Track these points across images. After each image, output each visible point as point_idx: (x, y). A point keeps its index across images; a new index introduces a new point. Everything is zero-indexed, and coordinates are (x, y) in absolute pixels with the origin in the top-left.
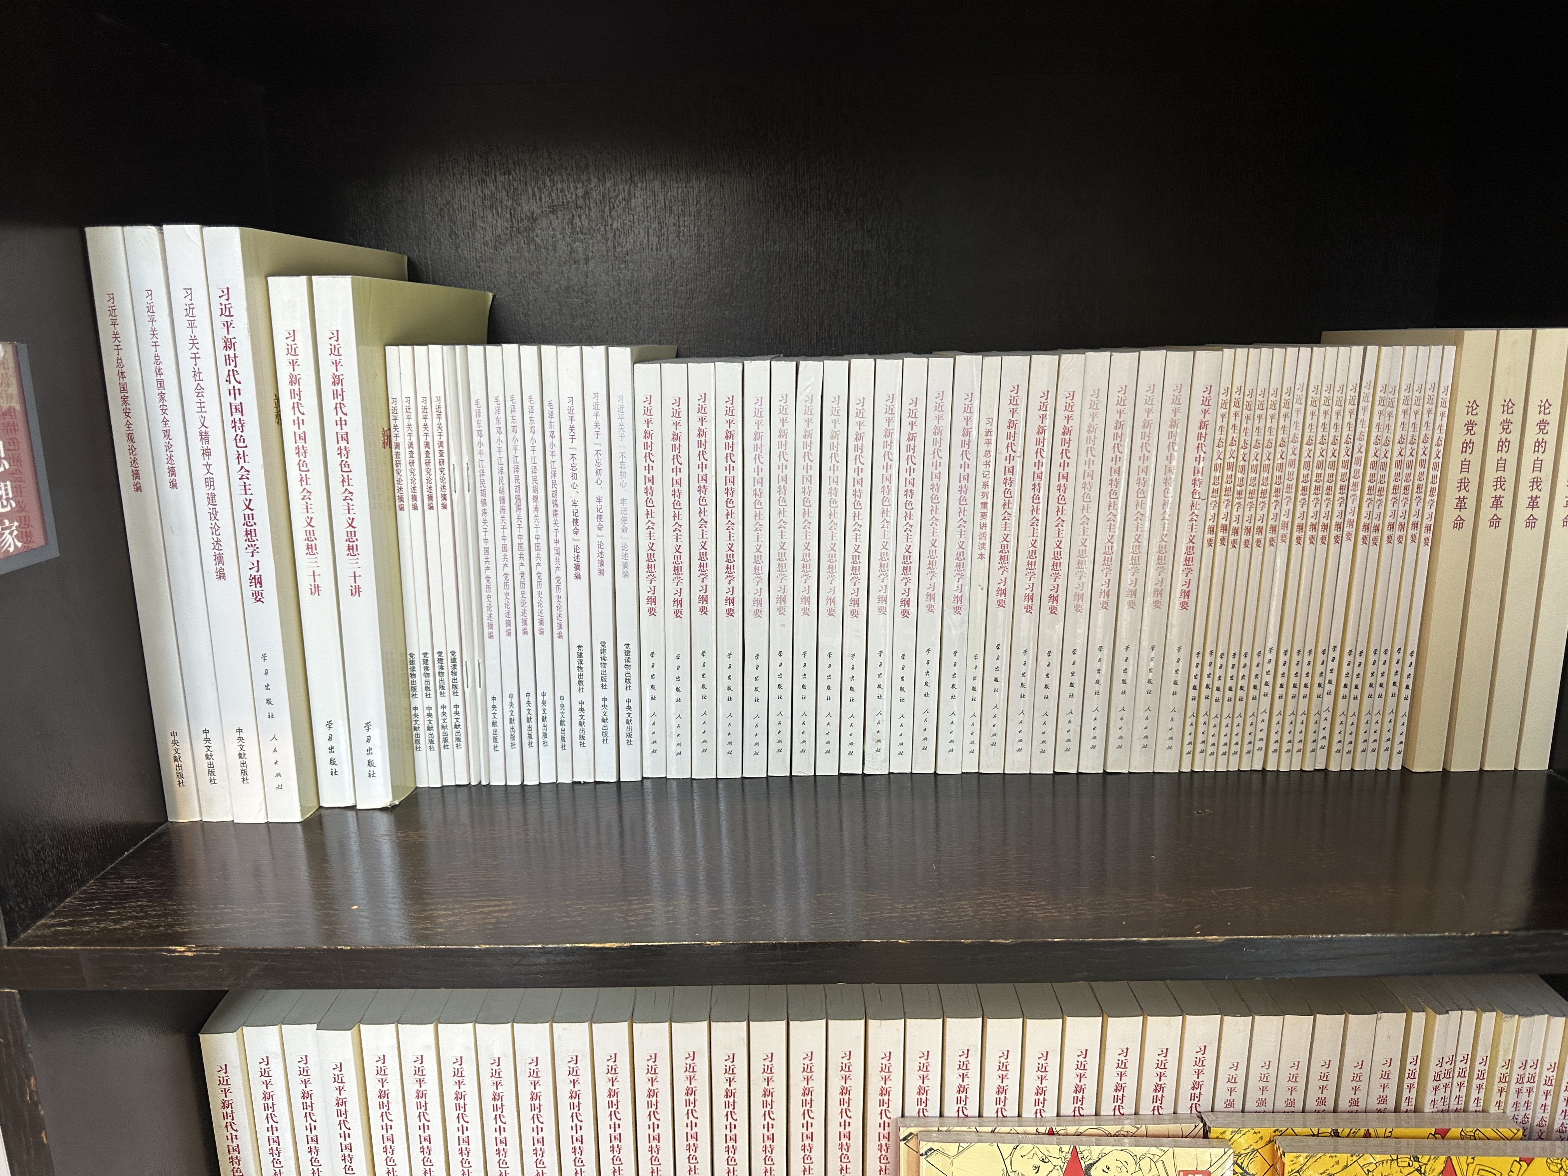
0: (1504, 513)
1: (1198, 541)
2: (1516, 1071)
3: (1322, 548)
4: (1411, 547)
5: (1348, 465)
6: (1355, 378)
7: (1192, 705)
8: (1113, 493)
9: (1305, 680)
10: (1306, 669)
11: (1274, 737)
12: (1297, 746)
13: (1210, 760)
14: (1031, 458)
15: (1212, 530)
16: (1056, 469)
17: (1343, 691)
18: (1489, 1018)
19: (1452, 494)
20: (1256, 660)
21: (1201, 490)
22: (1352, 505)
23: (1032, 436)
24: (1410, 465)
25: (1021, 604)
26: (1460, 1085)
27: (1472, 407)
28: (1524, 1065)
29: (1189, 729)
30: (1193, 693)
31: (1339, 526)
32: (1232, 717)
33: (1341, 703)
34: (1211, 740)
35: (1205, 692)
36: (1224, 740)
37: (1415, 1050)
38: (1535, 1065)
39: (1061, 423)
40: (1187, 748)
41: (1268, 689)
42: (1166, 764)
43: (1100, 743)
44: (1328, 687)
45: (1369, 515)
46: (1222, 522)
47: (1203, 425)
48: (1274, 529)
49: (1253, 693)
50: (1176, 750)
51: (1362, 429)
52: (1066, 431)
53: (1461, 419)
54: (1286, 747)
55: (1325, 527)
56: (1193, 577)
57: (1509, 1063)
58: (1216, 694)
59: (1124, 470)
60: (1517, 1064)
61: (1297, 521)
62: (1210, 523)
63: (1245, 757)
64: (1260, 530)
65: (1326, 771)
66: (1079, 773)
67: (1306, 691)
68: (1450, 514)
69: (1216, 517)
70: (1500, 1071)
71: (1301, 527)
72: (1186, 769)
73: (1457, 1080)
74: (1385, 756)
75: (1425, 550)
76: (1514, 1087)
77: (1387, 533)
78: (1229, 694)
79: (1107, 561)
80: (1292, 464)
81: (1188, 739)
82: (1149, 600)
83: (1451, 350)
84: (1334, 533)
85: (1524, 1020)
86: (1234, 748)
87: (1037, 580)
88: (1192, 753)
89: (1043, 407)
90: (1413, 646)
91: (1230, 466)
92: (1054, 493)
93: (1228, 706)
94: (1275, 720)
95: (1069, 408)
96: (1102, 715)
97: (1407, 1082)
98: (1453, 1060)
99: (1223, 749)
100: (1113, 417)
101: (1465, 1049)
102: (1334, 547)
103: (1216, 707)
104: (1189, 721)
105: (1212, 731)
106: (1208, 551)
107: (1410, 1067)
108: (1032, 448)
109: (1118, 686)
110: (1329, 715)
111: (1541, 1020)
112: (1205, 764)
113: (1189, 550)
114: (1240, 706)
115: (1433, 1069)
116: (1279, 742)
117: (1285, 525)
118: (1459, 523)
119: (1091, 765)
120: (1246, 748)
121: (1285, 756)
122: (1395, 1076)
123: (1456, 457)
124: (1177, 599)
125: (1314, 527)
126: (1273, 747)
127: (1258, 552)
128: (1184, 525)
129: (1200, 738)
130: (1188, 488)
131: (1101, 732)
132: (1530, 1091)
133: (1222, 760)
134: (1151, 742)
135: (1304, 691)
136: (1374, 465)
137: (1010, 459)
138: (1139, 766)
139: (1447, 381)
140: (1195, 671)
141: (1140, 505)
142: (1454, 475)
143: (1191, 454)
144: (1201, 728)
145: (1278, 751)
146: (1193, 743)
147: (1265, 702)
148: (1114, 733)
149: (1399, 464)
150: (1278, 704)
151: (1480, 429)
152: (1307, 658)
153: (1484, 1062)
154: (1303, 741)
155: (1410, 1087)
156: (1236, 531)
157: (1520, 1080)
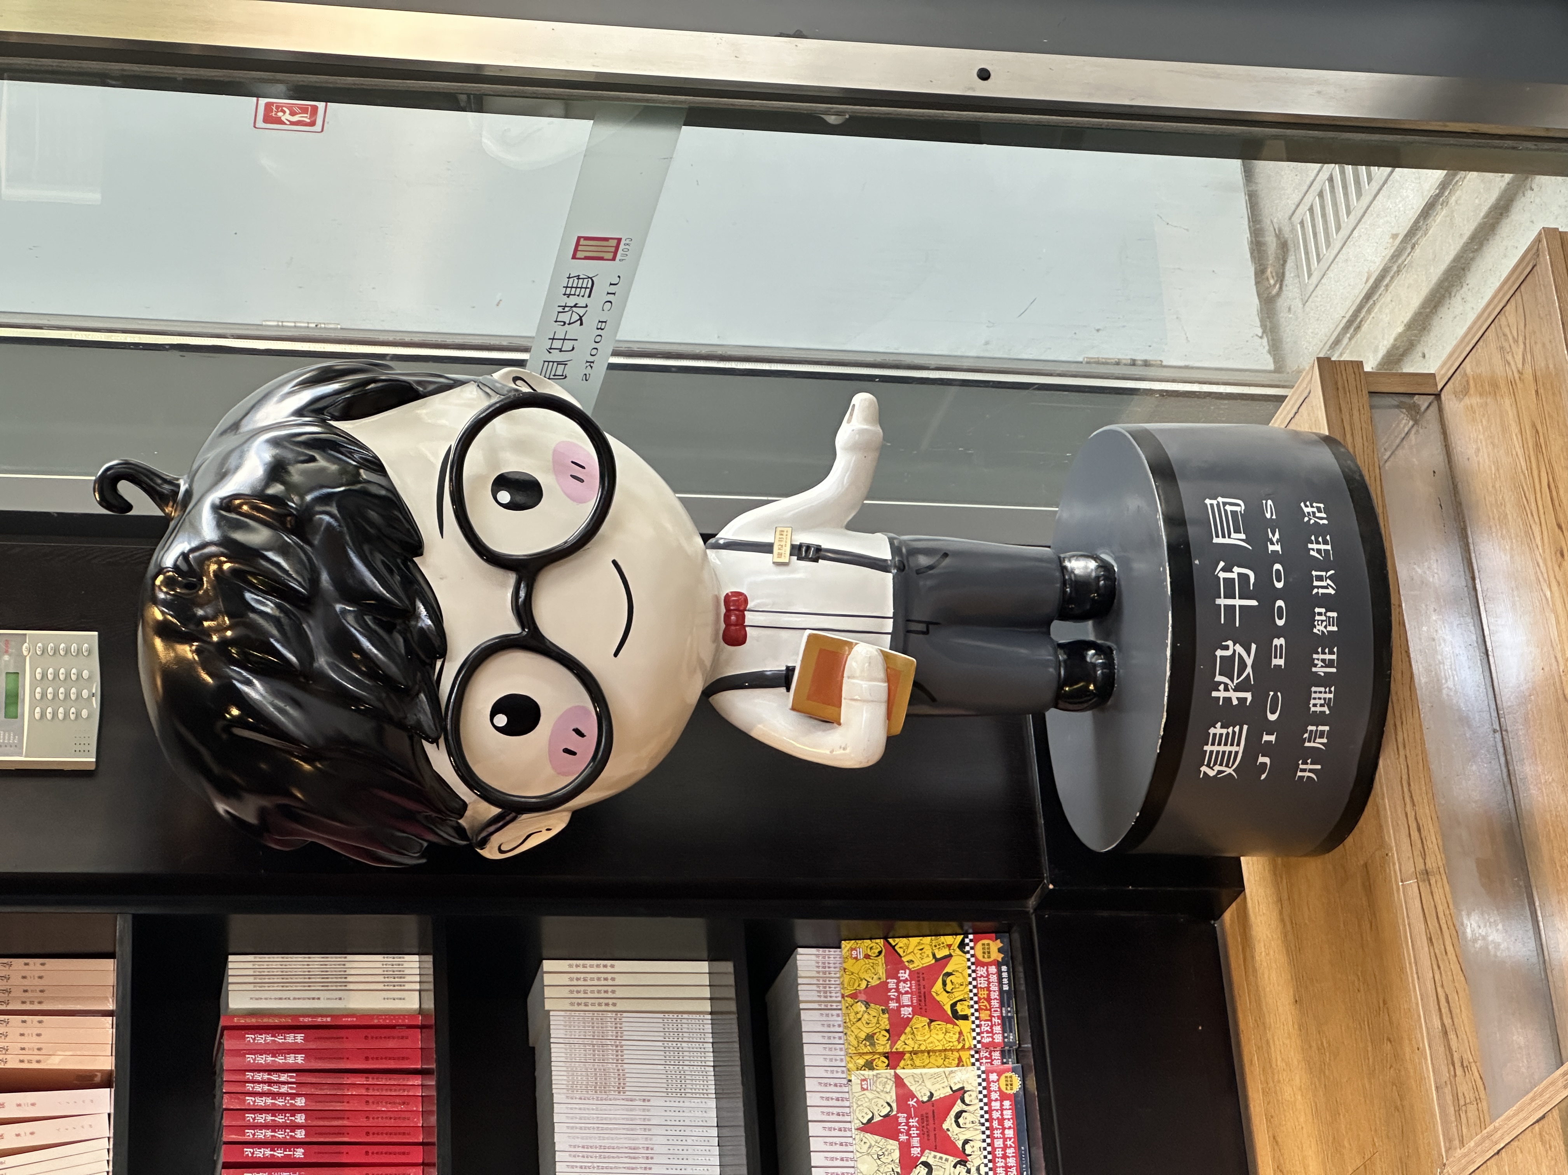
0: (610, 989)
1: (623, 1097)
2: (821, 969)
3: (625, 1052)
4: (624, 1020)
5: (593, 1045)
6: (562, 1045)
7: (688, 1095)
8: (607, 1129)
9: (676, 1054)
10: (672, 1053)
11: (700, 1064)
12: (703, 1054)
13: (710, 1087)
14: (593, 1160)
15: (619, 1092)
16: (598, 1150)
17: (680, 1040)
18: (800, 981)
19: (603, 1008)
20: (669, 1073)
21: (605, 1097)
22: (608, 1042)
23: (586, 1160)
24: (593, 1023)
25: (650, 1161)
26: (830, 987)
27: (572, 1004)
28: (818, 967)
29: (698, 1096)
30: (683, 1095)
31: (617, 1046)
32: (692, 1080)
33: (685, 1039)
34: (702, 1087)
35: (682, 1091)
36: (701, 1082)
37: (816, 1006)
38: (818, 963)
39: (581, 1149)
40: (706, 1096)
41: (681, 1068)
42: (713, 1104)
43: (705, 1129)
44: (679, 1045)
45: (612, 1036)
46: (616, 1089)
47: (580, 1099)
48: (618, 1070)
49: (682, 1073)
50: (706, 1100)
51: (580, 1041)
52: (583, 1147)
53: (576, 1008)
54: (703, 1059)
55: (617, 1051)
56: (637, 1098)
57: (818, 972)
58: (683, 1086)
59: (598, 1125)
60: (818, 969)
61: (615, 1061)
62: (617, 1093)
63: (708, 1074)
64: (619, 1075)
65: (713, 1043)
66: (718, 1137)
67: (681, 1053)
68: (611, 1008)
69: (615, 1091)
70: (821, 975)
71: (617, 1060)
72: (714, 1096)
73: (828, 989)
74: (705, 1022)
75: (625, 1015)
76: (827, 969)
77: (618, 1029)
78: (683, 1082)
79: (632, 1130)
80: (594, 1065)
81: (702, 1096)
82: (647, 1113)
83: (551, 1013)
84: (619, 1048)
85: (799, 969)
86: (705, 1078)
87: (640, 1156)
88: (707, 1094)
89: (574, 1156)
90: (661, 1015)
91: (595, 1087)
92: (607, 1150)
93: (688, 1082)
94: (692, 1064)
95: (575, 1147)
96: (694, 1129)
97: (829, 1007)
98: (819, 992)
99: (705, 1083)
100: (578, 1131)
101: (814, 987)
102: (625, 1047)
103: (688, 1086)
104: (694, 1096)
105: (698, 1087)
106: (627, 1093)
107: (823, 1007)
108: (590, 1160)
109: (682, 1123)
110: (690, 1044)
111: (799, 963)
112: (712, 1089)
113: (627, 1100)
114: (687, 1077)
115: (823, 999)
116: (701, 1061)
117: (617, 1066)
118: (614, 1005)
119: (714, 1132)
120: (704, 1073)
121: (707, 1059)
122: (827, 1012)
123: (590, 1008)
124: (647, 1103)
125: (617, 1056)
126: (704, 1064)
127: (627, 1075)
128: (617, 1102)
129: (701, 1091)
130: (604, 1102)
131: (701, 1129)
132: (829, 963)
133: (710, 1082)
134: (704, 1110)
135: (681, 1054)
136: (594, 1036)
137: (594, 1167)
138: (714, 1114)
139: (562, 1013)
140: (674, 1095)
141: (610, 1119)
142: (597, 1008)
143: (591, 1102)
144: (697, 1091)
145: (705, 1062)
146: (703, 1094)
147: (686, 1068)
148: (701, 1124)
149: (593, 1027)
150: (687, 1063)
151: (579, 1001)
152: (668, 1054)
153: (818, 980)
154: (701, 1052)
155: (831, 1006)
156: (619, 1084)
157: (824, 967)
